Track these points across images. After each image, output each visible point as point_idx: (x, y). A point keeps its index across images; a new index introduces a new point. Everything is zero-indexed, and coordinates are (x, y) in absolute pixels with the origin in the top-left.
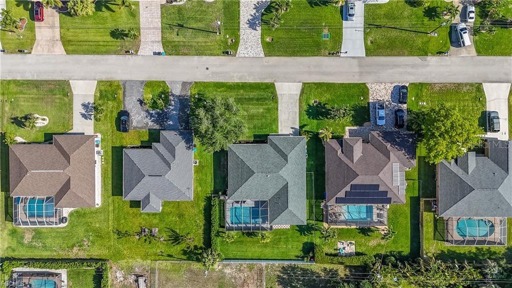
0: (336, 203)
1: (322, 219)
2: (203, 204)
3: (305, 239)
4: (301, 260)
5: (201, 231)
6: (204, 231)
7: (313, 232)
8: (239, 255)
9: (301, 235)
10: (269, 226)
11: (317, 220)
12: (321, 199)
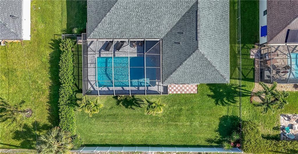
0: (286, 42)
1: (252, 77)
2: (48, 52)
3: (224, 111)
4: (216, 147)
5: (44, 99)
6: (50, 99)
7: (237, 99)
8: (110, 138)
9: (217, 104)
10: (161, 90)
11: (245, 79)
12: (250, 42)
